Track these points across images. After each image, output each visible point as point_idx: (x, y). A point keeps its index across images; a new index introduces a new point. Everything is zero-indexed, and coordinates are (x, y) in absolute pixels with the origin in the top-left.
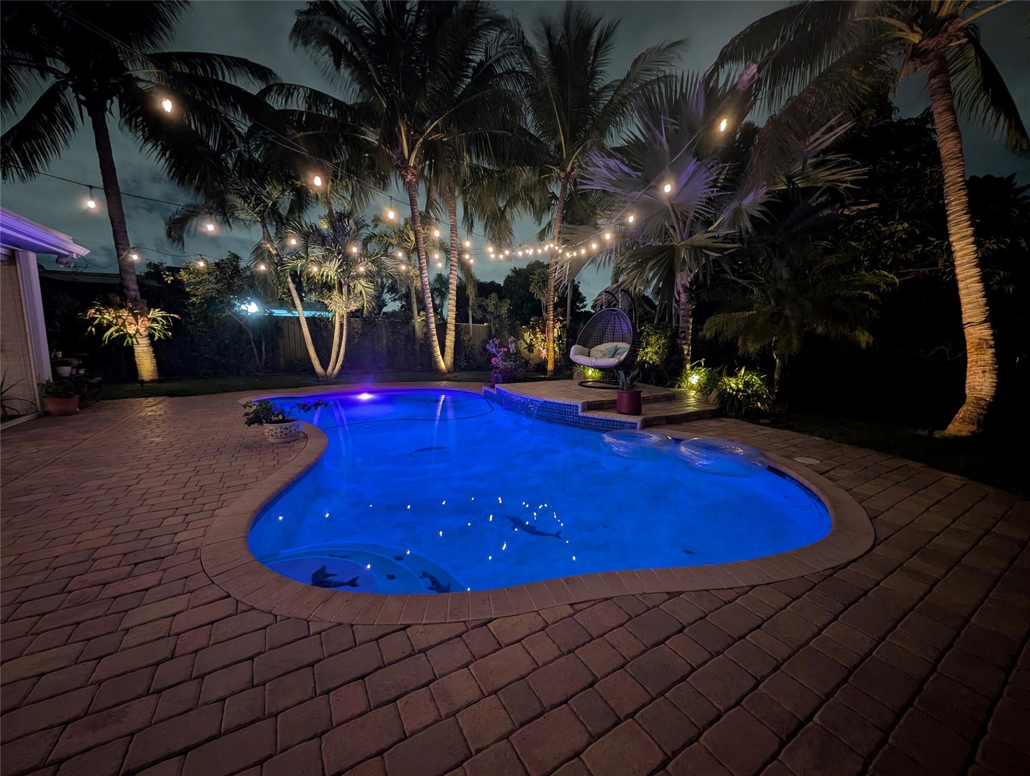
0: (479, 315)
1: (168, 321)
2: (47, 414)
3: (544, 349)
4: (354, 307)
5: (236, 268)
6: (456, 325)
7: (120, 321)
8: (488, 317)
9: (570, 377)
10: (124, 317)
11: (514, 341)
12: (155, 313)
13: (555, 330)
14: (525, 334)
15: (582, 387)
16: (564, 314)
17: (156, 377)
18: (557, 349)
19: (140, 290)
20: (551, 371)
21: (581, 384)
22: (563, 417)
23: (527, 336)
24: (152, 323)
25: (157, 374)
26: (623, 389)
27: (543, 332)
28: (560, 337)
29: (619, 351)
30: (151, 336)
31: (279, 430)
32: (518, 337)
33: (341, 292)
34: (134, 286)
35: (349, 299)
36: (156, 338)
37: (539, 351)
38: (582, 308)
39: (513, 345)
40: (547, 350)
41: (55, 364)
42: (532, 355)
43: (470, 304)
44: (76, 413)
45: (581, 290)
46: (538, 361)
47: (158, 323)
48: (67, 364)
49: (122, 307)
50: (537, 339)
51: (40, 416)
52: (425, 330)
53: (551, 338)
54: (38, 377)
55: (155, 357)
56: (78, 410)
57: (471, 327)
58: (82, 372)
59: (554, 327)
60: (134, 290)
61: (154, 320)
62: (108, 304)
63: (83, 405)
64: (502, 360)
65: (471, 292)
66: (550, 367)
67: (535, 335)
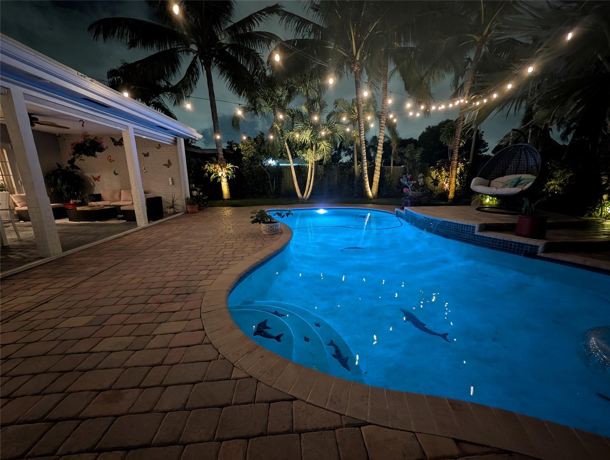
0: (399, 160)
1: (234, 170)
2: (188, 212)
3: (446, 183)
4: (319, 158)
5: (263, 140)
6: (381, 168)
7: (216, 170)
8: (405, 161)
9: (468, 204)
10: (217, 168)
11: (423, 177)
12: (229, 166)
13: (458, 169)
14: (432, 172)
15: (479, 212)
16: (467, 157)
17: (229, 197)
18: (458, 183)
19: (224, 155)
20: (452, 199)
21: (478, 209)
22: (459, 235)
23: (434, 174)
24: (228, 171)
25: (229, 196)
26: (525, 214)
27: (447, 170)
28: (461, 174)
29: (522, 182)
30: (227, 177)
31: (267, 228)
32: (426, 174)
33: (312, 149)
34: (221, 153)
35: (316, 153)
36: (230, 178)
37: (443, 184)
38: (484, 152)
39: (422, 179)
40: (450, 184)
41: (191, 190)
42: (436, 188)
43: (393, 152)
44: (197, 212)
45: (484, 138)
46: (441, 191)
47: (230, 171)
48: (195, 190)
49: (216, 163)
50: (441, 175)
51: (186, 213)
52: (360, 172)
53: (454, 174)
54: (185, 195)
55: (229, 187)
56: (198, 211)
57: (392, 168)
58: (201, 194)
59: (458, 167)
60: (221, 155)
61: (229, 169)
62: (212, 162)
63: (200, 210)
64: (412, 190)
65: (394, 145)
66: (451, 195)
67: (440, 172)
